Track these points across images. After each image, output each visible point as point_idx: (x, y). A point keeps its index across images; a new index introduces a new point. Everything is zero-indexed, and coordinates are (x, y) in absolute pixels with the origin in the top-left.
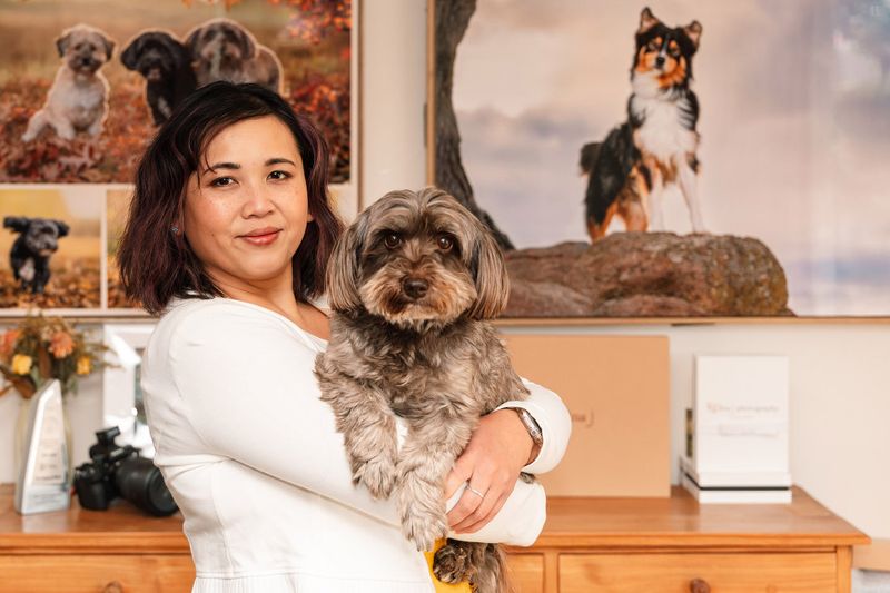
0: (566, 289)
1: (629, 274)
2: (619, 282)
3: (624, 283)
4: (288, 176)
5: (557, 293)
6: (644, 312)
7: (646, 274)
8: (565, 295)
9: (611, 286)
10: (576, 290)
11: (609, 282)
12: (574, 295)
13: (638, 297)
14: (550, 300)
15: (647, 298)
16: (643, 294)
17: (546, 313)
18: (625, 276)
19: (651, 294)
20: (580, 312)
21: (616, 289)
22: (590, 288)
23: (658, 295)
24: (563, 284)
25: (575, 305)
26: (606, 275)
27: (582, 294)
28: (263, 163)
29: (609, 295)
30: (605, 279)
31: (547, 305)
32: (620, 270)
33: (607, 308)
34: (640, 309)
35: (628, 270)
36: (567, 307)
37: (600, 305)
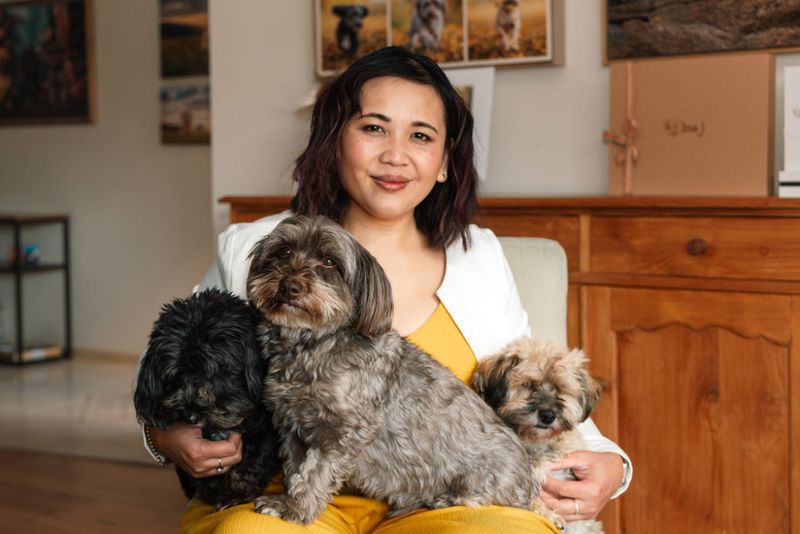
0: (711, 28)
1: (765, 9)
2: (757, 18)
3: (761, 18)
4: (429, 139)
5: (704, 31)
6: (779, 43)
7: (780, 8)
8: (711, 32)
9: (750, 22)
10: (719, 28)
11: (748, 18)
12: (718, 32)
13: (773, 30)
14: (698, 37)
15: (781, 30)
16: (778, 27)
17: (696, 49)
18: (762, 12)
19: (785, 26)
20: (723, 46)
21: (754, 24)
22: (731, 25)
23: (791, 27)
24: (708, 23)
25: (718, 41)
26: (745, 13)
27: (725, 30)
28: (410, 122)
29: (748, 30)
30: (745, 16)
31: (695, 42)
32: (757, 7)
33: (746, 41)
34: (776, 40)
35: (765, 6)
36: (712, 43)
37: (740, 39)
